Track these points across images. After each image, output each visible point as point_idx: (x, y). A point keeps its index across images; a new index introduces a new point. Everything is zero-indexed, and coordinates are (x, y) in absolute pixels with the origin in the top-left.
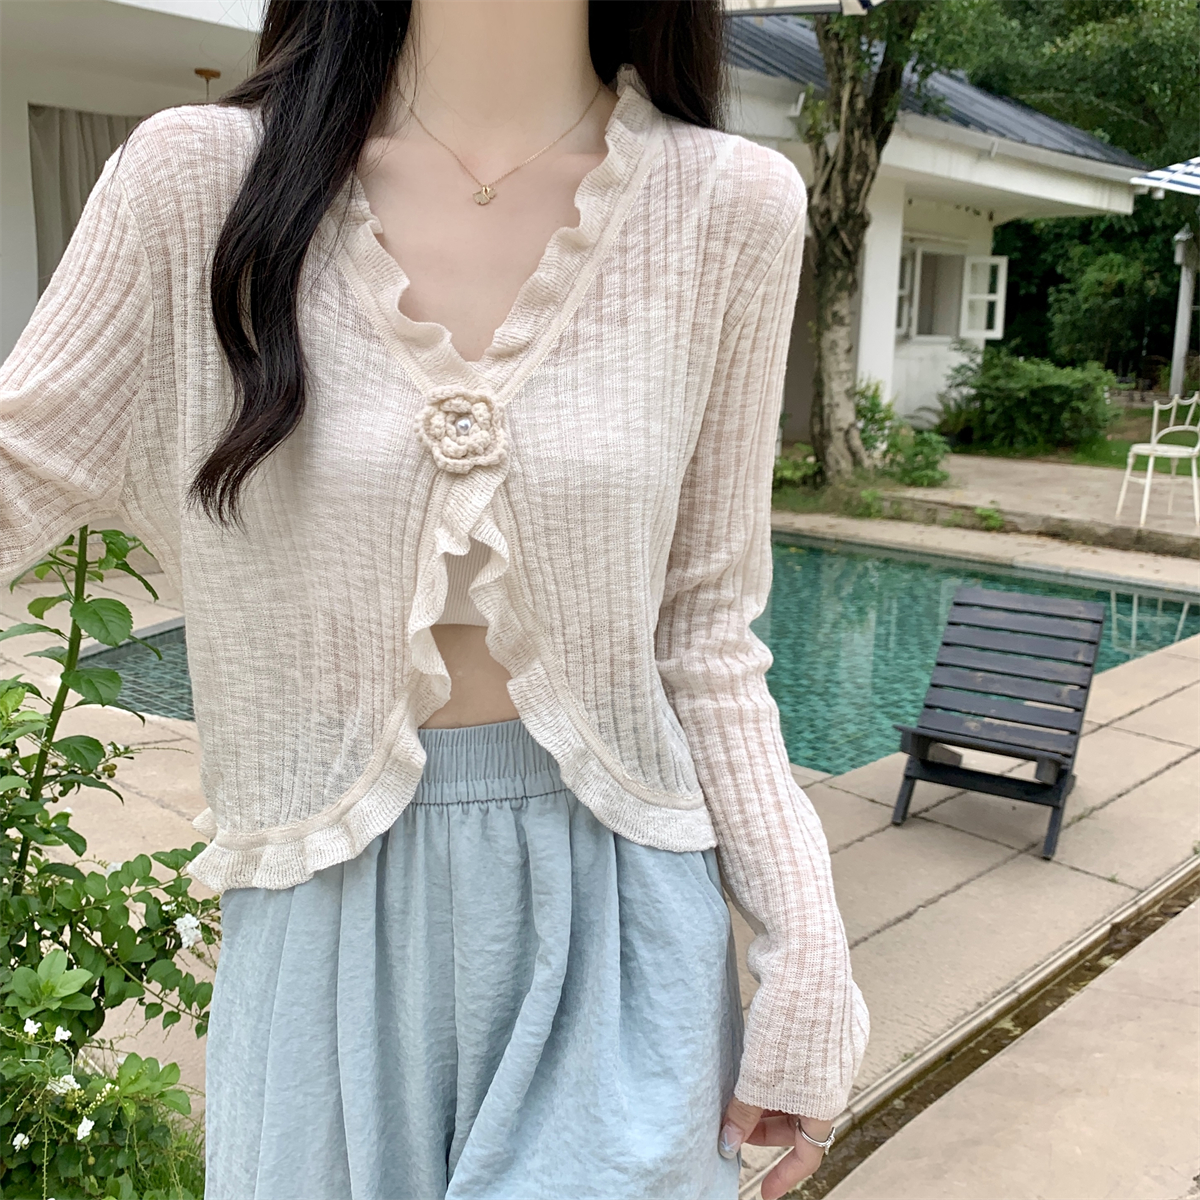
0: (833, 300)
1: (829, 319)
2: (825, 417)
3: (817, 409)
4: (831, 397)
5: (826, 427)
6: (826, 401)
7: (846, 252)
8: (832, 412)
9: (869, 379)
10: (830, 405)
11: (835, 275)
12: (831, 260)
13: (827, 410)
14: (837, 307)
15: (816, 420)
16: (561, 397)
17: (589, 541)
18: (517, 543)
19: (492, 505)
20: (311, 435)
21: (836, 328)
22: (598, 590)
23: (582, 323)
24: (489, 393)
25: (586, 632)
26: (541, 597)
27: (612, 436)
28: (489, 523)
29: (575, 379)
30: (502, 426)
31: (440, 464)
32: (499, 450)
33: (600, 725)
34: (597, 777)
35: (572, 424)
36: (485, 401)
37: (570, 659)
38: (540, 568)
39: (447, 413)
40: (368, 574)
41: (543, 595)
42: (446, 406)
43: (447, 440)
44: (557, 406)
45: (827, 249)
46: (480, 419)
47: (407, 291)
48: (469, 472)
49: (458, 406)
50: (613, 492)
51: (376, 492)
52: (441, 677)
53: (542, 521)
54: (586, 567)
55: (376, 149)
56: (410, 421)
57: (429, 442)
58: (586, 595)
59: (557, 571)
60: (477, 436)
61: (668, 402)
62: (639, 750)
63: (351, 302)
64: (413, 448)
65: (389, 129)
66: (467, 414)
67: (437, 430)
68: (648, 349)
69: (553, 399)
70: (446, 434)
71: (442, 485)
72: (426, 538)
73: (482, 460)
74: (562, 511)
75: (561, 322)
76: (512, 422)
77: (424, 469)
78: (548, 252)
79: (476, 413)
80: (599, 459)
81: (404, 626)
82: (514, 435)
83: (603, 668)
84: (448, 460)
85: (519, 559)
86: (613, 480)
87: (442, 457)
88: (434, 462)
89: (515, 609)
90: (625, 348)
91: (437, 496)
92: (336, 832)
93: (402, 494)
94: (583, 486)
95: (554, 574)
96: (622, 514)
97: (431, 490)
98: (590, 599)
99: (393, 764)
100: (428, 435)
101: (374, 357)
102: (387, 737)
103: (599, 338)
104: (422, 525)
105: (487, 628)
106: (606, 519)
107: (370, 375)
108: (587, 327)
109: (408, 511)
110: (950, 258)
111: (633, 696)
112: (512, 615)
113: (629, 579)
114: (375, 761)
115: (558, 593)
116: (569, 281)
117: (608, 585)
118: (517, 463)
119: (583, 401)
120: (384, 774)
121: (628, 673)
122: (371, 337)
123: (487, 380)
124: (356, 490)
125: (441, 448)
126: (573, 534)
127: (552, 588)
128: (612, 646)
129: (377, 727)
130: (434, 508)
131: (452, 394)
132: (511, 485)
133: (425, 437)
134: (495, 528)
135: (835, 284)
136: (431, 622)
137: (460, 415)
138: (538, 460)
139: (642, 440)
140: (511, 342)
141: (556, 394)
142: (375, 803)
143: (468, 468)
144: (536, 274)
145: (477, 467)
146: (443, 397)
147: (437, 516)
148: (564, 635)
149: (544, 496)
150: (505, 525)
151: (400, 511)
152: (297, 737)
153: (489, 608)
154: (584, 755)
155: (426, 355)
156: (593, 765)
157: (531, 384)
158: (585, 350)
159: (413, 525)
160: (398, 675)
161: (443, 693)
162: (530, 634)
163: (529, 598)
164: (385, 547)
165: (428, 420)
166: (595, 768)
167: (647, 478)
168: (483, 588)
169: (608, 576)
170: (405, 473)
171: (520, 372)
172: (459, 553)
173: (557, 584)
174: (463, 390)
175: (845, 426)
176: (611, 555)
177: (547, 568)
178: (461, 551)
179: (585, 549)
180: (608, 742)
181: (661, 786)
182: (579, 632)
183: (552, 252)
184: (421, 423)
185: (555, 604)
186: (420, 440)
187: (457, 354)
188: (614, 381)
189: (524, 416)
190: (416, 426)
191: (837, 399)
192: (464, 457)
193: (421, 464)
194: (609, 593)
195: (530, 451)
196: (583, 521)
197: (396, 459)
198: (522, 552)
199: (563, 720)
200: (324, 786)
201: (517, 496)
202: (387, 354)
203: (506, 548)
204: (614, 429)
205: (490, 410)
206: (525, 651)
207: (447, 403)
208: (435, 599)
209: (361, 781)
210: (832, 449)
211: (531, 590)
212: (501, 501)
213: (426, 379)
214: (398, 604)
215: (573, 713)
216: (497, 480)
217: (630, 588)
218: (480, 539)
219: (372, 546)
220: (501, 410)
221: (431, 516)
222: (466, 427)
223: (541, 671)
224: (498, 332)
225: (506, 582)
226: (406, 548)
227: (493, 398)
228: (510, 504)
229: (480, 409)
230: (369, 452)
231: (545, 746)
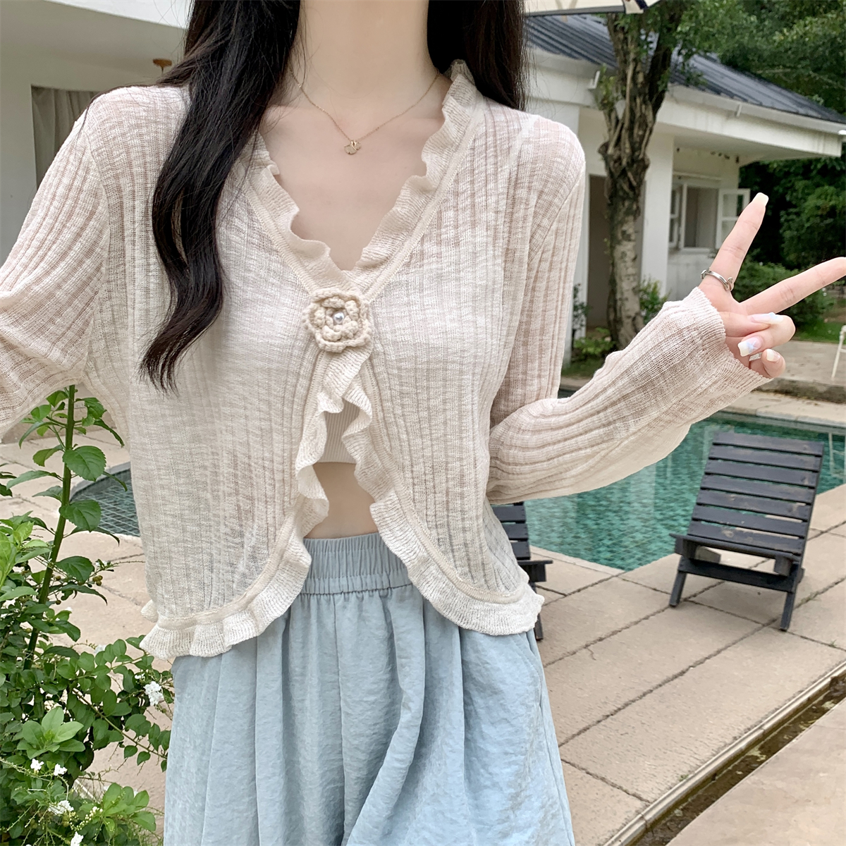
0: (622, 223)
1: (620, 236)
2: (618, 308)
3: (612, 303)
4: (622, 293)
5: (618, 314)
6: (618, 296)
7: (631, 187)
8: (623, 304)
9: (650, 280)
10: (621, 299)
11: (623, 204)
12: (621, 193)
13: (619, 303)
14: (625, 228)
15: (612, 310)
16: (412, 298)
17: (432, 403)
18: (378, 403)
19: (360, 375)
20: (227, 323)
21: (625, 243)
22: (437, 439)
23: (427, 246)
24: (357, 294)
25: (428, 470)
26: (396, 443)
27: (450, 326)
28: (357, 389)
29: (421, 284)
30: (367, 318)
31: (320, 345)
32: (365, 335)
33: (439, 540)
34: (435, 578)
35: (420, 317)
36: (355, 299)
37: (416, 490)
38: (396, 422)
39: (327, 308)
40: (264, 425)
41: (397, 442)
42: (326, 303)
43: (326, 328)
44: (408, 304)
45: (618, 186)
46: (351, 313)
47: (297, 217)
48: (343, 351)
49: (334, 303)
50: (450, 367)
51: (274, 366)
52: (321, 500)
53: (398, 388)
54: (430, 421)
55: (274, 114)
56: (300, 314)
57: (313, 329)
58: (429, 443)
59: (408, 424)
60: (349, 325)
61: (489, 304)
62: (469, 560)
63: (256, 225)
64: (302, 334)
65: (285, 101)
66: (341, 309)
67: (319, 321)
68: (474, 265)
69: (406, 299)
70: (326, 324)
71: (323, 362)
72: (310, 400)
73: (351, 343)
74: (413, 381)
75: (412, 244)
76: (375, 315)
77: (310, 350)
78: (403, 192)
79: (348, 308)
80: (440, 342)
81: (292, 463)
82: (376, 325)
83: (441, 497)
84: (327, 343)
85: (381, 415)
86: (450, 358)
87: (322, 341)
88: (317, 344)
89: (377, 451)
90: (458, 263)
91: (319, 370)
92: (244, 617)
93: (294, 367)
94: (428, 362)
95: (406, 426)
96: (457, 383)
97: (315, 365)
98: (432, 445)
99: (285, 565)
100: (313, 324)
101: (274, 266)
102: (280, 544)
103: (439, 255)
104: (308, 390)
105: (355, 464)
106: (445, 386)
107: (271, 280)
108: (430, 248)
109: (298, 380)
110: (707, 191)
111: (463, 519)
112: (375, 456)
113: (461, 431)
114: (270, 562)
115: (409, 440)
116: (417, 214)
117: (445, 435)
118: (379, 345)
119: (427, 301)
120: (278, 572)
121: (459, 502)
122: (270, 251)
123: (357, 283)
124: (259, 364)
125: (322, 334)
126: (420, 397)
127: (404, 436)
128: (447, 481)
129: (271, 537)
130: (317, 378)
131: (330, 294)
132: (375, 361)
133: (310, 326)
134: (363, 393)
135: (624, 210)
136: (314, 461)
137: (337, 310)
138: (395, 343)
139: (472, 330)
140: (374, 257)
141: (408, 295)
142: (273, 595)
143: (341, 348)
144: (394, 209)
145: (348, 348)
146: (323, 297)
147: (319, 383)
148: (412, 472)
149: (399, 369)
150: (370, 391)
151: (292, 380)
152: (211, 543)
153: (357, 451)
154: (426, 561)
155: (313, 264)
156: (433, 568)
157: (390, 287)
158: (430, 264)
159: (301, 391)
160: (286, 499)
161: (322, 511)
162: (387, 471)
163: (387, 445)
164: (279, 406)
165: (312, 313)
166: (434, 571)
167: (475, 357)
168: (352, 436)
169: (445, 429)
170: (296, 352)
171: (381, 278)
172: (335, 412)
173: (408, 434)
174: (338, 291)
175: (633, 315)
176: (448, 413)
177: (401, 422)
178: (336, 409)
179: (429, 408)
180: (445, 553)
181: (485, 586)
182: (423, 470)
183: (405, 193)
184: (307, 316)
185: (406, 449)
186: (307, 328)
187: (334, 265)
188: (449, 287)
189: (384, 311)
190: (303, 318)
191: (626, 295)
192: (339, 340)
193: (308, 346)
194: (445, 441)
195: (389, 336)
196: (428, 388)
197: (290, 342)
198: (383, 410)
199: (410, 534)
200: (233, 582)
201: (379, 369)
202: (283, 264)
203: (370, 408)
204: (451, 321)
205: (358, 306)
206: (383, 482)
207: (327, 301)
208: (317, 444)
209: (261, 577)
210: (623, 331)
211: (389, 438)
212: (367, 373)
213: (312, 282)
214: (287, 446)
215: (418, 530)
216: (363, 357)
217: (461, 438)
218: (351, 401)
219: (269, 404)
220: (367, 306)
221: (315, 384)
222: (340, 319)
223: (395, 498)
224: (365, 250)
225: (370, 432)
226: (295, 407)
227: (361, 297)
228: (374, 374)
229: (351, 305)
230: (271, 337)
231: (396, 553)
